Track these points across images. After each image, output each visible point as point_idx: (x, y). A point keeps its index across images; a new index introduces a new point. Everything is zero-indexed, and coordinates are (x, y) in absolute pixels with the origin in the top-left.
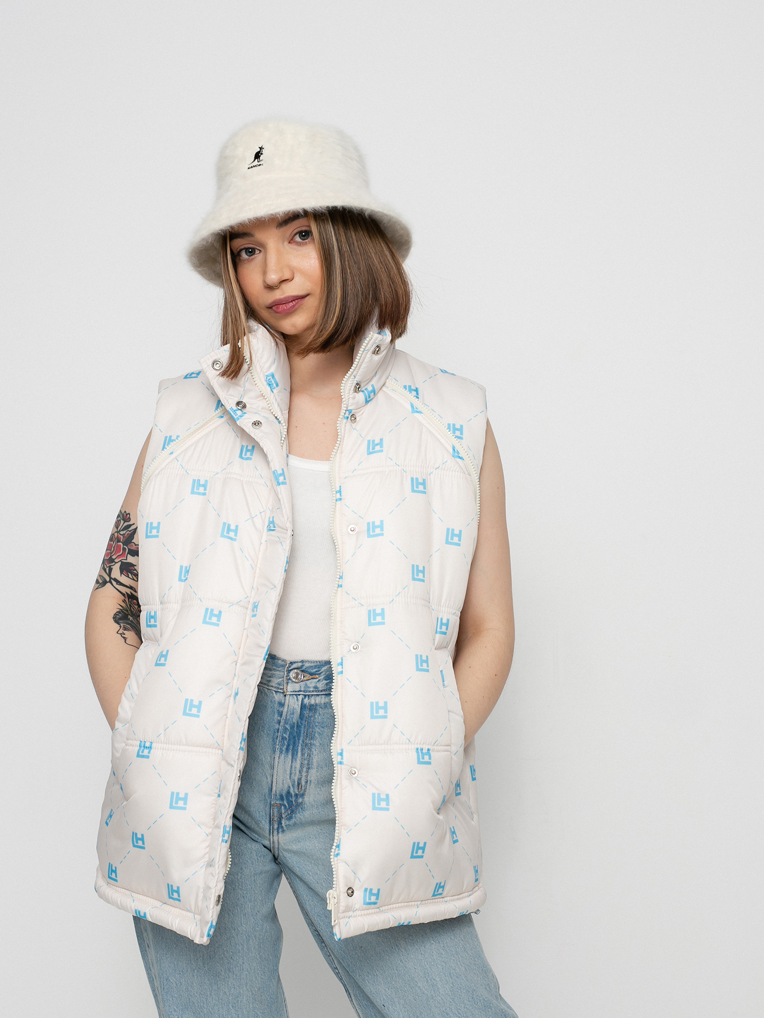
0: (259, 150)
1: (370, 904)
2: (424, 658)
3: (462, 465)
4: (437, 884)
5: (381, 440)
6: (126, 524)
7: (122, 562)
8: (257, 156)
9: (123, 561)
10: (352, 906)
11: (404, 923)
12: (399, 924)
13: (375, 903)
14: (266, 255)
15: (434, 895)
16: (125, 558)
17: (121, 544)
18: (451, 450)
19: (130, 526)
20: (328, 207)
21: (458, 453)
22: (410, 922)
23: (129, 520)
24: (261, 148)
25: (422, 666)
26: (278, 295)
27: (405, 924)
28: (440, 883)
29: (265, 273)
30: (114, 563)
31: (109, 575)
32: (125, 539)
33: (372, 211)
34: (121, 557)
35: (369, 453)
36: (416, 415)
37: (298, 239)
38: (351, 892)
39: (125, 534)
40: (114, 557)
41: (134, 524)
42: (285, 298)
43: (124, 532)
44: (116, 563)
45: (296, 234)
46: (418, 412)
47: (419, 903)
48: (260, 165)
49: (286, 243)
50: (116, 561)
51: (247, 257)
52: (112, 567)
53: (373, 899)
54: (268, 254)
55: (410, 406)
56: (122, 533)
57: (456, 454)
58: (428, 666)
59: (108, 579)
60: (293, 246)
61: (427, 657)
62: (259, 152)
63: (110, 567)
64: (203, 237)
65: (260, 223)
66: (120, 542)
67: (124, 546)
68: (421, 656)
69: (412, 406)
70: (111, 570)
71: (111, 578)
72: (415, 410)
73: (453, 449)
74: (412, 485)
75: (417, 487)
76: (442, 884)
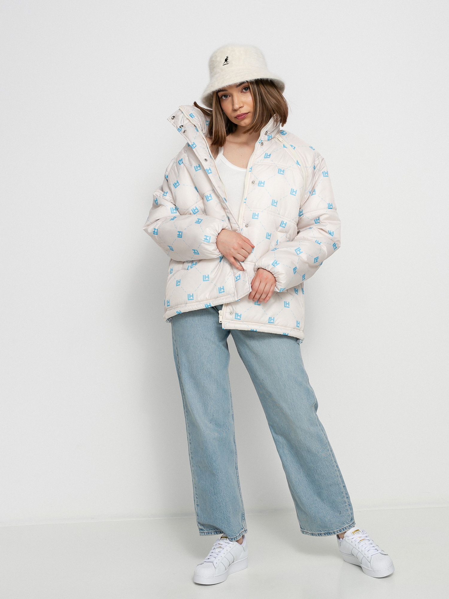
2: (270, 234)
3: (300, 167)
4: (269, 318)
8: (226, 60)
14: (233, 98)
15: (269, 322)
18: (296, 162)
20: (255, 79)
21: (299, 163)
24: (227, 57)
25: (268, 237)
26: (238, 113)
28: (271, 318)
29: (233, 105)
33: (271, 79)
35: (265, 158)
36: (285, 148)
37: (244, 91)
42: (241, 114)
45: (243, 89)
48: (227, 64)
49: (240, 93)
51: (225, 98)
54: (234, 98)
58: (270, 237)
60: (243, 94)
61: (271, 234)
62: (226, 59)
64: (209, 93)
65: (230, 87)
68: (269, 233)
69: (284, 145)
73: (297, 161)
74: (279, 171)
75: (280, 172)
76: (272, 318)
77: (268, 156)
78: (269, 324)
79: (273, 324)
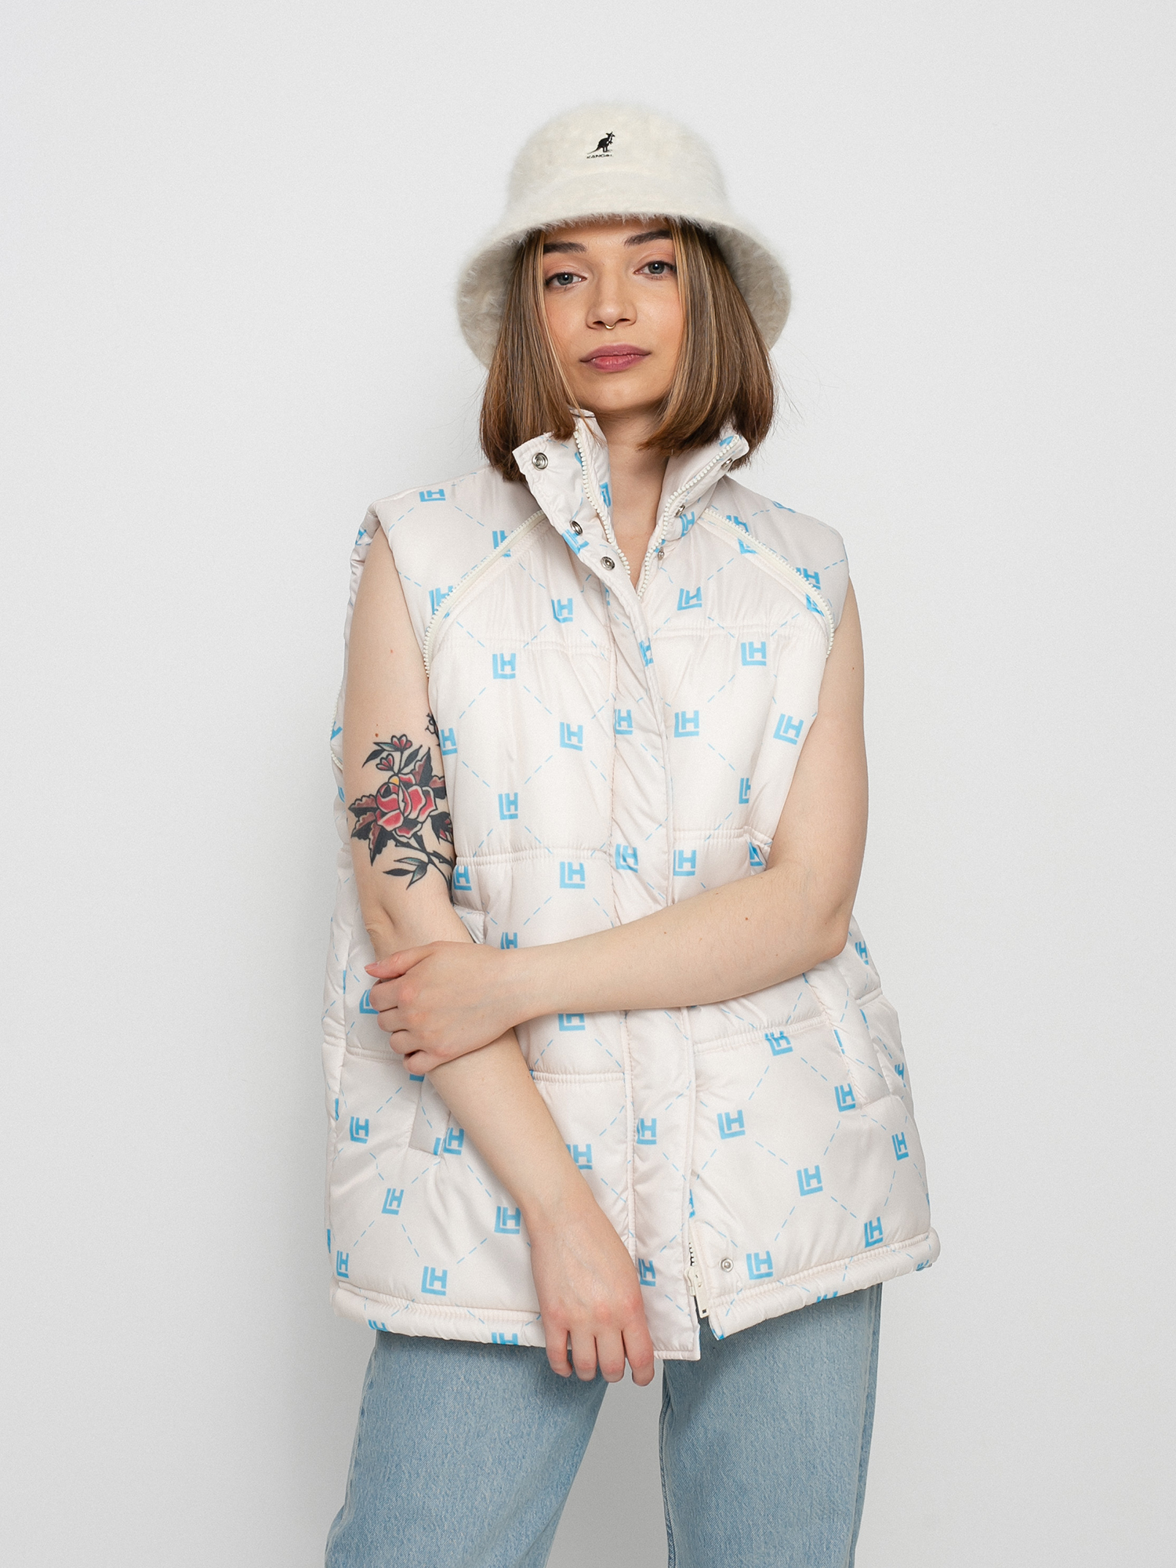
0: (607, 136)
1: (761, 1276)
3: (820, 620)
4: (866, 1225)
5: (698, 590)
6: (407, 753)
7: (432, 817)
8: (603, 144)
9: (432, 814)
10: (732, 1285)
11: (826, 1296)
12: (819, 1298)
13: (769, 1275)
15: (868, 1244)
16: (434, 808)
17: (415, 788)
18: (805, 601)
19: (417, 752)
21: (815, 604)
22: (836, 1293)
23: (409, 743)
24: (609, 135)
26: (609, 340)
27: (828, 1297)
28: (871, 1223)
30: (419, 826)
31: (423, 849)
32: (418, 778)
34: (428, 808)
35: (680, 608)
36: (748, 555)
37: (646, 269)
38: (725, 1265)
39: (415, 769)
40: (413, 816)
41: (421, 746)
42: (617, 348)
43: (411, 767)
44: (422, 823)
45: (645, 262)
46: (749, 551)
47: (847, 1260)
48: (606, 157)
49: (631, 272)
50: (421, 819)
51: (559, 285)
52: (419, 833)
53: (764, 1269)
55: (738, 545)
56: (407, 770)
57: (811, 605)
59: (424, 858)
60: (640, 278)
62: (607, 139)
63: (415, 835)
66: (412, 785)
67: (424, 788)
69: (741, 545)
70: (420, 840)
71: (428, 854)
72: (744, 549)
73: (808, 599)
74: (744, 653)
75: (752, 656)
76: (875, 1224)
77: (693, 598)
78: (868, 1248)
79: (880, 1244)
